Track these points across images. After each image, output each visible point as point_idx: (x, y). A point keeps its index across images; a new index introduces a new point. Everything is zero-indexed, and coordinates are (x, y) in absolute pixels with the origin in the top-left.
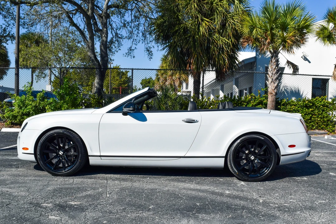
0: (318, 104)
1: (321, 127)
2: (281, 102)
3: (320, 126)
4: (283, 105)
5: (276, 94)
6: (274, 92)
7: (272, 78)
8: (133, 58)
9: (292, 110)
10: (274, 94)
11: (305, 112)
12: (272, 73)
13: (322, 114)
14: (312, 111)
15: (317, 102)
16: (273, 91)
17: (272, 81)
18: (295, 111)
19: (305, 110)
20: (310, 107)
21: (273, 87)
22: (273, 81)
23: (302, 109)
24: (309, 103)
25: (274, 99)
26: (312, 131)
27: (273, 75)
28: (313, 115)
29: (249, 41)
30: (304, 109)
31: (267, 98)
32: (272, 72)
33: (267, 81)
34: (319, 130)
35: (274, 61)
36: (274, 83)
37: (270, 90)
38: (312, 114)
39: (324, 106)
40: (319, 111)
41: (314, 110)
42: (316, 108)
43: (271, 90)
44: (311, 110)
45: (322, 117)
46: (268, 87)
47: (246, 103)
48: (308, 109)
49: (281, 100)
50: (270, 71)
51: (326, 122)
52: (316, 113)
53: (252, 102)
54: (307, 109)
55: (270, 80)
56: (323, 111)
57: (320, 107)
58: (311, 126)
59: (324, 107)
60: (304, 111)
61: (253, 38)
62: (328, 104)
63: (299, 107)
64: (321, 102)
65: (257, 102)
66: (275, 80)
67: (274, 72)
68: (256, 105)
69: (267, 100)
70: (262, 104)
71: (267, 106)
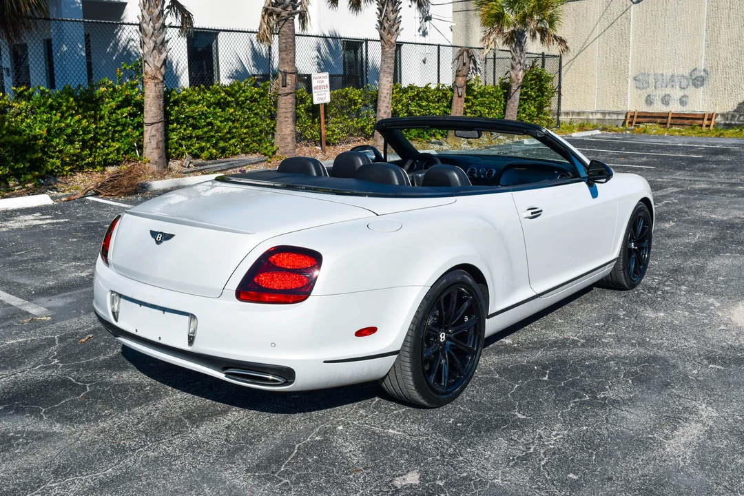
1: (251, 146)
2: (170, 98)
3: (248, 146)
4: (176, 103)
6: (161, 73)
7: (153, 38)
10: (161, 79)
11: (220, 116)
12: (154, 28)
14: (231, 114)
15: (237, 92)
16: (158, 72)
17: (155, 47)
20: (228, 104)
21: (158, 61)
22: (157, 48)
24: (226, 96)
26: (235, 158)
27: (156, 32)
28: (234, 122)
30: (217, 109)
32: (151, 24)
34: (246, 153)
37: (150, 68)
38: (231, 120)
43: (153, 68)
45: (250, 125)
46: (145, 61)
47: (94, 105)
48: (223, 110)
50: (148, 20)
51: (257, 136)
52: (238, 117)
53: (108, 102)
54: (220, 110)
55: (149, 44)
60: (218, 114)
62: (259, 96)
64: (244, 92)
65: (121, 99)
66: (162, 44)
67: (158, 25)
68: (118, 107)
69: (143, 94)
70: (129, 105)
71: (142, 110)
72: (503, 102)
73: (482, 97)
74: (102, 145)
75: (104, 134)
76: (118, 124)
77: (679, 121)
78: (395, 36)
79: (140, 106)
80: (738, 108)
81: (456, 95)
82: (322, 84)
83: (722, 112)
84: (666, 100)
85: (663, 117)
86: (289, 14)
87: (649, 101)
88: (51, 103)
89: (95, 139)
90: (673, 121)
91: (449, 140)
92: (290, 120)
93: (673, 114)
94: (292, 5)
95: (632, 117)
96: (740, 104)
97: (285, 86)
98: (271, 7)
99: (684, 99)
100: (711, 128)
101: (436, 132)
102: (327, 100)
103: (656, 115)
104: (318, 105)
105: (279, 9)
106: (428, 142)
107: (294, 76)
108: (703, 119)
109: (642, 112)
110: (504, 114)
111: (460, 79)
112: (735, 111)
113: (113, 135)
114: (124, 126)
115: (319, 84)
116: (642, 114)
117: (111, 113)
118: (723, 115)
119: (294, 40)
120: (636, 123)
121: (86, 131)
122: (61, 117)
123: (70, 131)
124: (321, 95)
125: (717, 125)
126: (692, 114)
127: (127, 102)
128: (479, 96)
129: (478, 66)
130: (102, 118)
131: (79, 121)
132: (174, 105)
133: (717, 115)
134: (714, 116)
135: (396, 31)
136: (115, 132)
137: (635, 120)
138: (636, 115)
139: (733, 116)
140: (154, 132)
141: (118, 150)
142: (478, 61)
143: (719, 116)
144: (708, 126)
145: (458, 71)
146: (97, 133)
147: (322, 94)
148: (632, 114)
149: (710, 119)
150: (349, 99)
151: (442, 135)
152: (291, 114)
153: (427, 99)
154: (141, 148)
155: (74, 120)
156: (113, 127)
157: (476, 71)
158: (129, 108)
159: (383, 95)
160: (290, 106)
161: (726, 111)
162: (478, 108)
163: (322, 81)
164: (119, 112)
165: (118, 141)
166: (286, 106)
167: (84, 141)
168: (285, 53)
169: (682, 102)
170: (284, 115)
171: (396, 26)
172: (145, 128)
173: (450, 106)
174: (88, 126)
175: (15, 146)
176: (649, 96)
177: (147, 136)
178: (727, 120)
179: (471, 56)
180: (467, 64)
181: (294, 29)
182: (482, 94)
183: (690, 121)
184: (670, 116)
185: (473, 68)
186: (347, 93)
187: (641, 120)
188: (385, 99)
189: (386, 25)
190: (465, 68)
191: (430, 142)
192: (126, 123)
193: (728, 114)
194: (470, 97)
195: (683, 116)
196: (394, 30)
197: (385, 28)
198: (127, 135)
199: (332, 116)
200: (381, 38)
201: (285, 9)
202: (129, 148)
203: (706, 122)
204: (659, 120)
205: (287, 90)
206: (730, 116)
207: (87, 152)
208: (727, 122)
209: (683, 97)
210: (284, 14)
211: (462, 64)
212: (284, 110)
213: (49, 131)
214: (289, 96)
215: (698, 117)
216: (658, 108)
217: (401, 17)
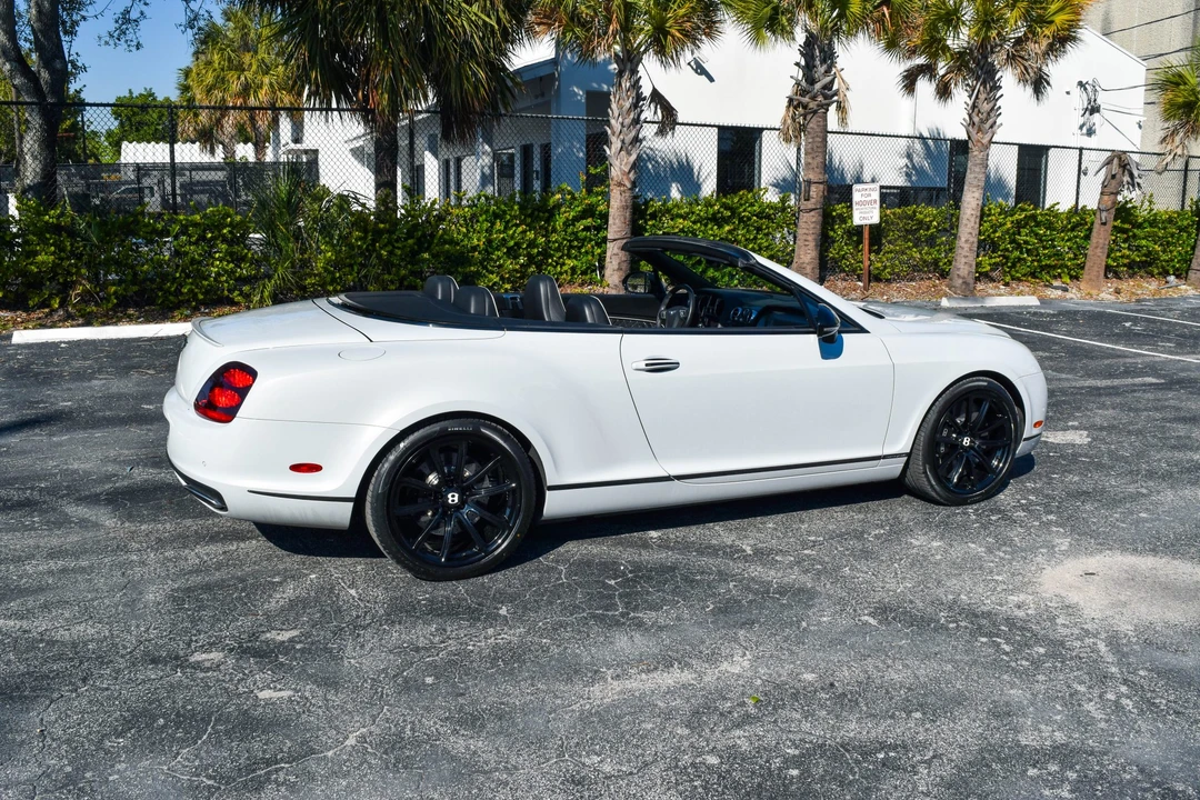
0: (745, 210)
2: (646, 209)
4: (653, 216)
5: (634, 184)
6: (628, 178)
8: (134, 49)
9: (677, 230)
10: (629, 185)
11: (712, 235)
12: (622, 124)
13: (755, 238)
14: (730, 232)
15: (741, 205)
16: (625, 177)
18: (684, 232)
19: (712, 229)
20: (727, 221)
21: (625, 164)
23: (703, 228)
24: (722, 210)
25: (629, 203)
29: (555, 21)
30: (710, 226)
31: (606, 196)
33: (605, 147)
35: (628, 84)
36: (629, 154)
37: (615, 173)
38: (729, 240)
39: (760, 215)
40: (748, 231)
41: (734, 229)
42: (739, 223)
43: (619, 174)
44: (727, 228)
46: (611, 165)
47: (547, 215)
48: (720, 227)
49: (646, 203)
52: (740, 236)
53: (565, 212)
54: (716, 227)
55: (616, 144)
56: (759, 229)
57: (749, 219)
58: (727, 278)
59: (761, 218)
60: (710, 232)
61: (566, 14)
62: (772, 212)
63: (694, 223)
64: (752, 205)
65: (580, 208)
66: (631, 143)
67: (628, 121)
68: (577, 219)
69: (609, 203)
70: (593, 216)
71: (607, 222)
72: (1193, 235)
73: (1151, 226)
74: (556, 262)
75: (558, 250)
76: (577, 239)
78: (989, 135)
79: (605, 217)
81: (1097, 222)
82: (868, 199)
86: (818, 106)
88: (494, 211)
89: (546, 254)
91: (1083, 285)
92: (812, 244)
94: (822, 94)
97: (808, 200)
98: (798, 97)
101: (1064, 272)
102: (876, 219)
104: (861, 226)
105: (806, 100)
106: (1046, 286)
107: (821, 186)
110: (1193, 254)
111: (1106, 198)
113: (569, 250)
114: (583, 241)
115: (863, 199)
117: (566, 224)
119: (825, 140)
121: (532, 244)
122: (506, 228)
123: (512, 243)
124: (865, 213)
127: (589, 212)
128: (1146, 225)
129: (1137, 180)
130: (554, 230)
131: (524, 232)
132: (651, 219)
135: (991, 127)
136: (571, 247)
140: (616, 251)
141: (573, 269)
142: (1136, 173)
145: (1104, 186)
146: (550, 248)
147: (866, 210)
150: (917, 220)
151: (1071, 277)
152: (813, 236)
153: (1050, 226)
154: (602, 267)
155: (518, 232)
156: (570, 241)
157: (1133, 186)
158: (590, 220)
159: (965, 217)
160: (812, 226)
162: (1144, 242)
163: (870, 195)
164: (577, 224)
165: (576, 258)
166: (809, 224)
167: (530, 256)
168: (809, 157)
170: (805, 237)
171: (991, 121)
172: (608, 245)
173: (1087, 237)
174: (535, 239)
175: (448, 256)
177: (608, 254)
179: (1126, 165)
180: (1118, 176)
181: (826, 125)
182: (1153, 222)
185: (1128, 183)
186: (914, 212)
188: (966, 222)
189: (976, 119)
190: (1114, 182)
191: (1051, 286)
192: (586, 237)
194: (1126, 226)
196: (987, 125)
197: (974, 124)
198: (587, 252)
199: (889, 242)
200: (969, 137)
201: (814, 98)
202: (588, 268)
205: (810, 205)
207: (533, 269)
210: (813, 105)
211: (1109, 177)
212: (805, 231)
213: (489, 242)
214: (812, 213)
217: (1000, 108)
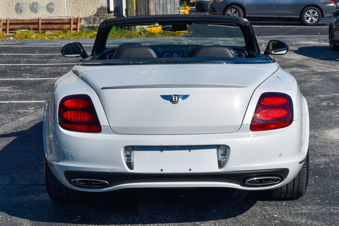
77: (49, 26)
80: (97, 12)
83: (84, 16)
84: (34, 8)
85: (33, 24)
87: (18, 9)
90: (44, 27)
93: (42, 20)
95: (5, 24)
96: (99, 9)
99: (50, 6)
100: (78, 30)
103: (27, 22)
108: (70, 23)
109: (13, 20)
112: (95, 15)
116: (14, 22)
118: (86, 19)
120: (10, 30)
125: (82, 28)
126: (60, 20)
133: (81, 19)
134: (79, 20)
137: (8, 27)
138: (8, 22)
139: (95, 20)
143: (83, 20)
144: (75, 29)
148: (5, 22)
149: (76, 23)
161: (88, 16)
169: (49, 8)
176: (18, 4)
178: (90, 23)
183: (59, 25)
184: (40, 22)
187: (14, 27)
193: (90, 18)
195: (52, 22)
203: (73, 26)
204: (32, 26)
206: (92, 20)
208: (90, 25)
209: (49, 4)
215: (65, 22)
216: (28, 15)
